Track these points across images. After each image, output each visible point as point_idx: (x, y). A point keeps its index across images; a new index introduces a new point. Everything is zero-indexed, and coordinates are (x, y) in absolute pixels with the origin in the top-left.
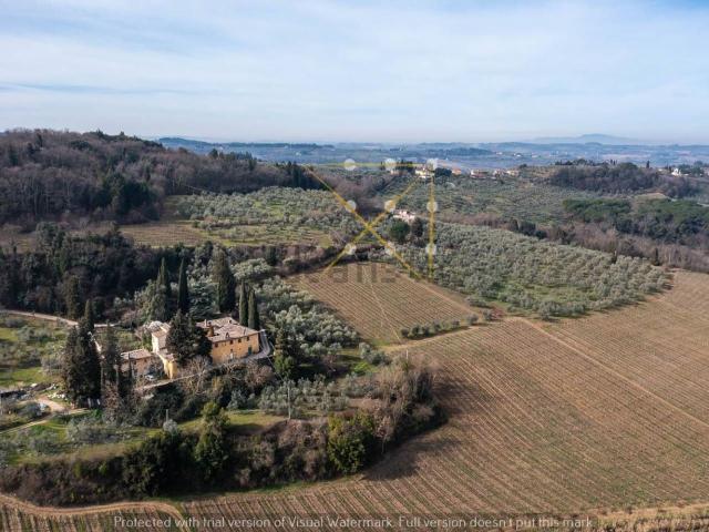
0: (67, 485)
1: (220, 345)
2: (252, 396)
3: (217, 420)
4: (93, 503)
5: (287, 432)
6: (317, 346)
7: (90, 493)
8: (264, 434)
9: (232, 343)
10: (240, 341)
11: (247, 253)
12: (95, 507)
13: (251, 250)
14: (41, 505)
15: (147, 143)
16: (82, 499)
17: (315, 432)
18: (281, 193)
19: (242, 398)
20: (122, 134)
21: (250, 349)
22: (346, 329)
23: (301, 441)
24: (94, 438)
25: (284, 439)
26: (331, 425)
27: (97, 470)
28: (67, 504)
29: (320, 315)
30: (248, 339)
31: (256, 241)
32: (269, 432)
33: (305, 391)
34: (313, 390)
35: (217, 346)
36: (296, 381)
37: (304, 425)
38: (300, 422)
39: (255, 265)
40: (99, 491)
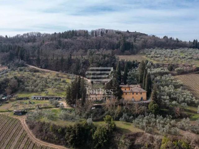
0: (46, 133)
1: (128, 94)
2: (132, 117)
3: (109, 123)
4: (52, 143)
5: (142, 138)
6: (174, 102)
7: (53, 139)
8: (129, 136)
9: (133, 94)
10: (137, 94)
11: (161, 65)
12: (52, 145)
13: (163, 65)
14: (37, 137)
15: (142, 34)
16: (49, 140)
17: (155, 143)
18: (188, 50)
19: (127, 117)
20: (136, 32)
21: (142, 98)
22: (194, 98)
23: (146, 144)
24: (66, 118)
25: (138, 141)
26: (163, 141)
27: (57, 130)
28: (43, 140)
29: (183, 91)
30: (141, 94)
31: (167, 62)
32: (132, 135)
33: (157, 121)
34: (162, 122)
35: (126, 94)
36: (156, 115)
37: (150, 137)
38: (149, 135)
39: (162, 69)
40: (56, 139)
